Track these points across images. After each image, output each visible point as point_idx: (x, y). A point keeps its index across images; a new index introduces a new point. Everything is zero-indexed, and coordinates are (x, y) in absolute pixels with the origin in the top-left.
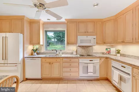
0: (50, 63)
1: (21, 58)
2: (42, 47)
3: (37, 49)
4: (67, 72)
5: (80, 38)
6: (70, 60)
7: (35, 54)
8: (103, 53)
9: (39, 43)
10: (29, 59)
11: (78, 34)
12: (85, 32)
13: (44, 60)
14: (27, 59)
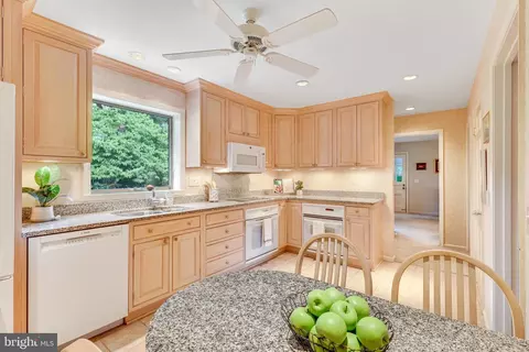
0: (165, 240)
4: (220, 256)
5: (235, 149)
6: (227, 217)
8: (266, 193)
10: (59, 242)
11: (229, 136)
12: (244, 134)
13: (141, 231)
14: (43, 244)
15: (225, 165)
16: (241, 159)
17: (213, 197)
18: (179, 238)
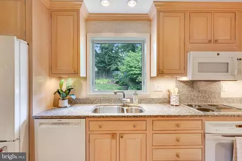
0: (113, 135)
1: (22, 122)
2: (83, 83)
3: (69, 90)
5: (195, 58)
6: (178, 126)
7: (66, 103)
9: (76, 73)
11: (189, 46)
12: (210, 41)
14: (41, 124)
15: (185, 74)
16: (202, 67)
17: (174, 100)
18: (125, 136)
